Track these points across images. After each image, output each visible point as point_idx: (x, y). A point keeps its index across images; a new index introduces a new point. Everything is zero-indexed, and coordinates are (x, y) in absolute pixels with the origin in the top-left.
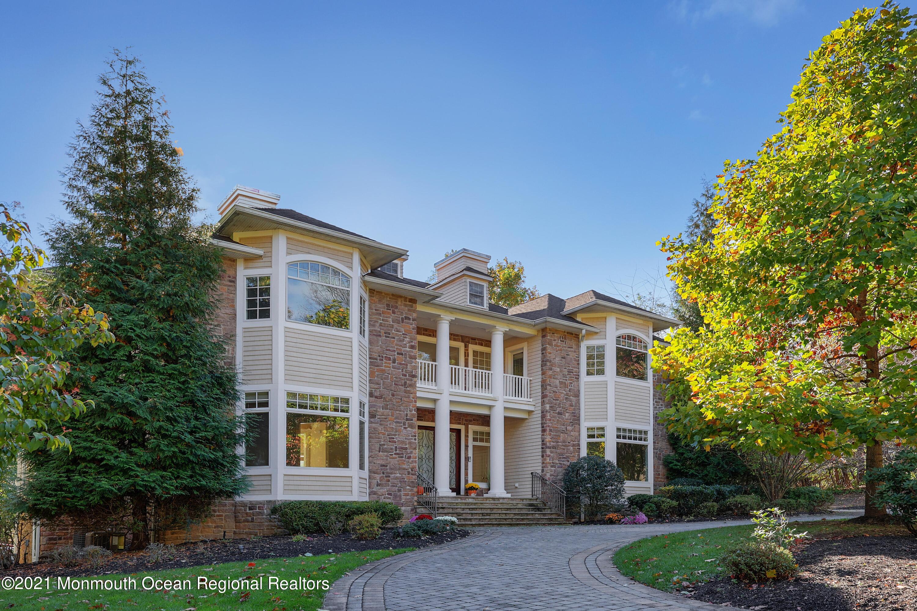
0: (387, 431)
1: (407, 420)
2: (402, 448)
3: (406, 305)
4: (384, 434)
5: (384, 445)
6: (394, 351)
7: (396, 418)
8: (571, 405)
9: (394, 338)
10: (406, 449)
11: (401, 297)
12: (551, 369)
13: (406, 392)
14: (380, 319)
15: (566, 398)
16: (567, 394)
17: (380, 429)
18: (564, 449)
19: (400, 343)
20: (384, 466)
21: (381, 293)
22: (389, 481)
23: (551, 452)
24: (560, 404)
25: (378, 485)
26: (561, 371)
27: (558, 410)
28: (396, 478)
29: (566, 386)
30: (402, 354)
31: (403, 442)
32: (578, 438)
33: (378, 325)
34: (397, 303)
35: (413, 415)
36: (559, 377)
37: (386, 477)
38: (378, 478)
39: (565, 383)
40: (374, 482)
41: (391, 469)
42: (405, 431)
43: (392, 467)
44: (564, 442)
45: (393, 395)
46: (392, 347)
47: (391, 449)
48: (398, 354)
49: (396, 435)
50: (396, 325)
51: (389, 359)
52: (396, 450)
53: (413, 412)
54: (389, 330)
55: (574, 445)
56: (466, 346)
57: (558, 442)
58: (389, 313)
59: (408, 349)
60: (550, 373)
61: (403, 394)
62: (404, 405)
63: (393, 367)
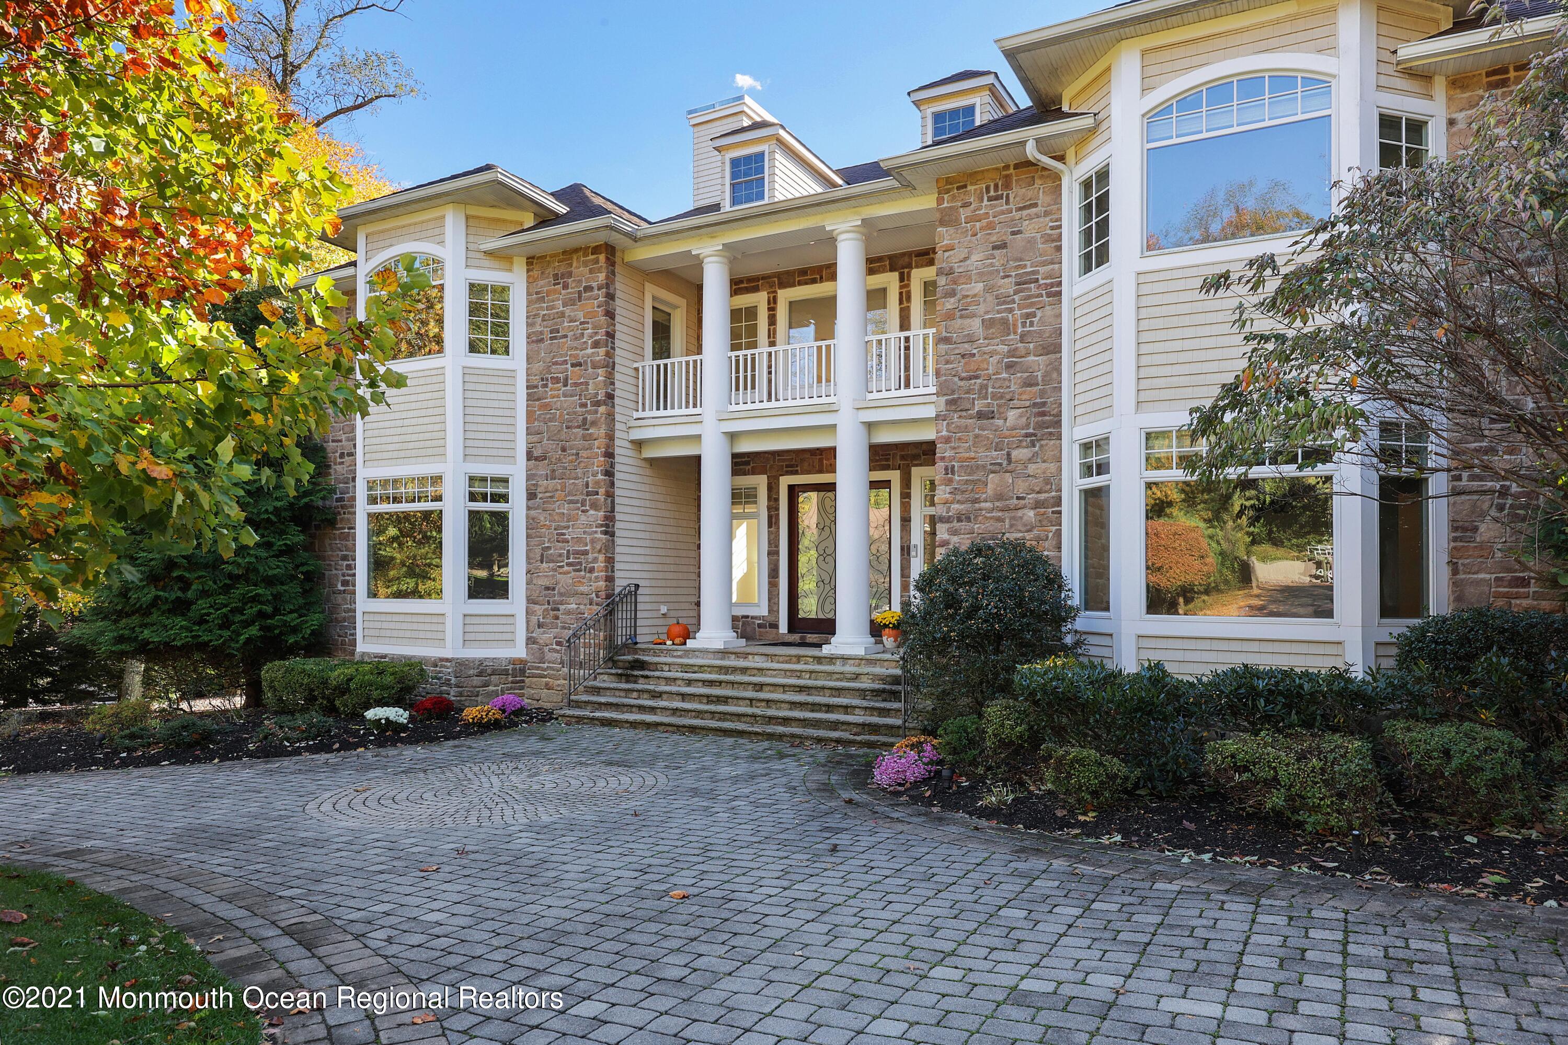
0: (554, 521)
1: (588, 494)
2: (577, 553)
3: (585, 264)
4: (549, 528)
5: (549, 548)
6: (565, 362)
7: (570, 494)
8: (1029, 383)
9: (565, 336)
10: (585, 553)
11: (576, 250)
12: (952, 294)
13: (584, 438)
14: (542, 309)
15: (1009, 366)
16: (1012, 353)
17: (542, 517)
18: (999, 520)
19: (575, 344)
20: (547, 588)
21: (543, 257)
22: (557, 618)
23: (954, 532)
24: (984, 387)
25: (540, 626)
26: (988, 289)
27: (979, 405)
28: (569, 613)
29: (1006, 327)
30: (580, 364)
31: (579, 540)
32: (1052, 482)
33: (539, 320)
34: (571, 265)
35: (597, 483)
36: (981, 309)
37: (553, 610)
38: (540, 612)
39: (1005, 322)
40: (534, 619)
41: (561, 594)
42: (583, 517)
43: (562, 590)
44: (1000, 497)
45: (564, 450)
46: (562, 355)
47: (560, 555)
48: (573, 365)
49: (568, 527)
50: (568, 311)
51: (557, 380)
52: (568, 558)
53: (600, 477)
54: (556, 324)
55: (1038, 505)
56: (904, 279)
57: (976, 501)
58: (555, 291)
59: (590, 351)
60: (950, 303)
61: (579, 443)
62: (582, 465)
63: (565, 395)
